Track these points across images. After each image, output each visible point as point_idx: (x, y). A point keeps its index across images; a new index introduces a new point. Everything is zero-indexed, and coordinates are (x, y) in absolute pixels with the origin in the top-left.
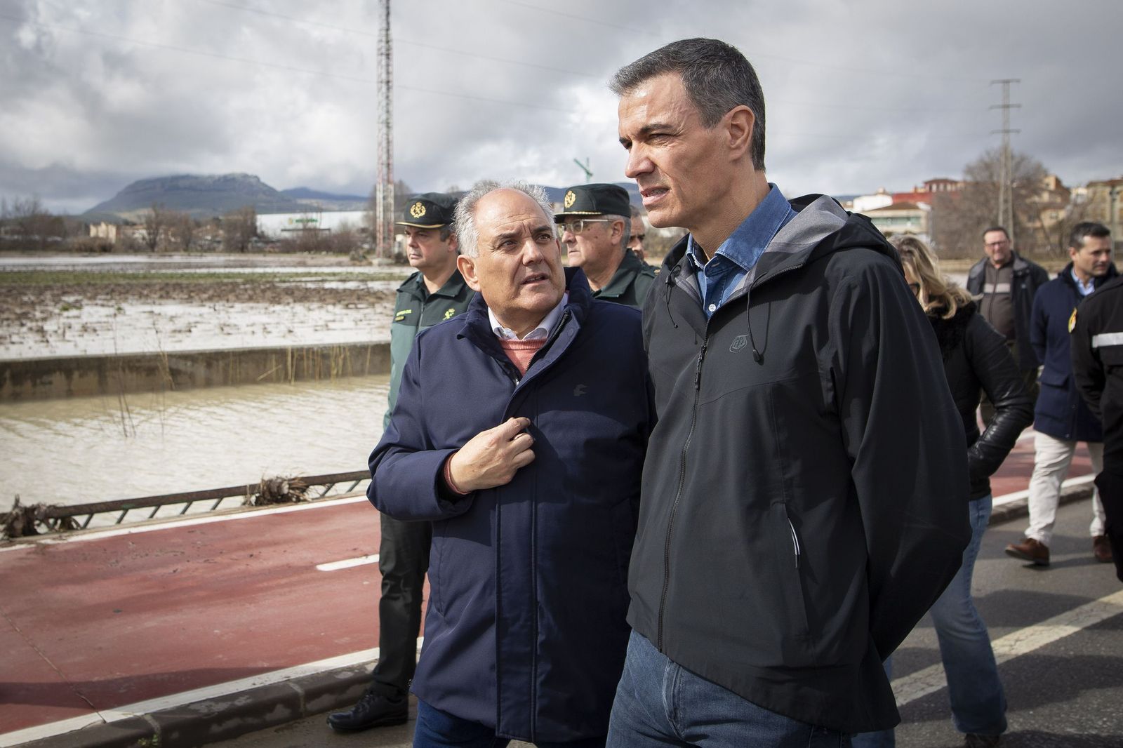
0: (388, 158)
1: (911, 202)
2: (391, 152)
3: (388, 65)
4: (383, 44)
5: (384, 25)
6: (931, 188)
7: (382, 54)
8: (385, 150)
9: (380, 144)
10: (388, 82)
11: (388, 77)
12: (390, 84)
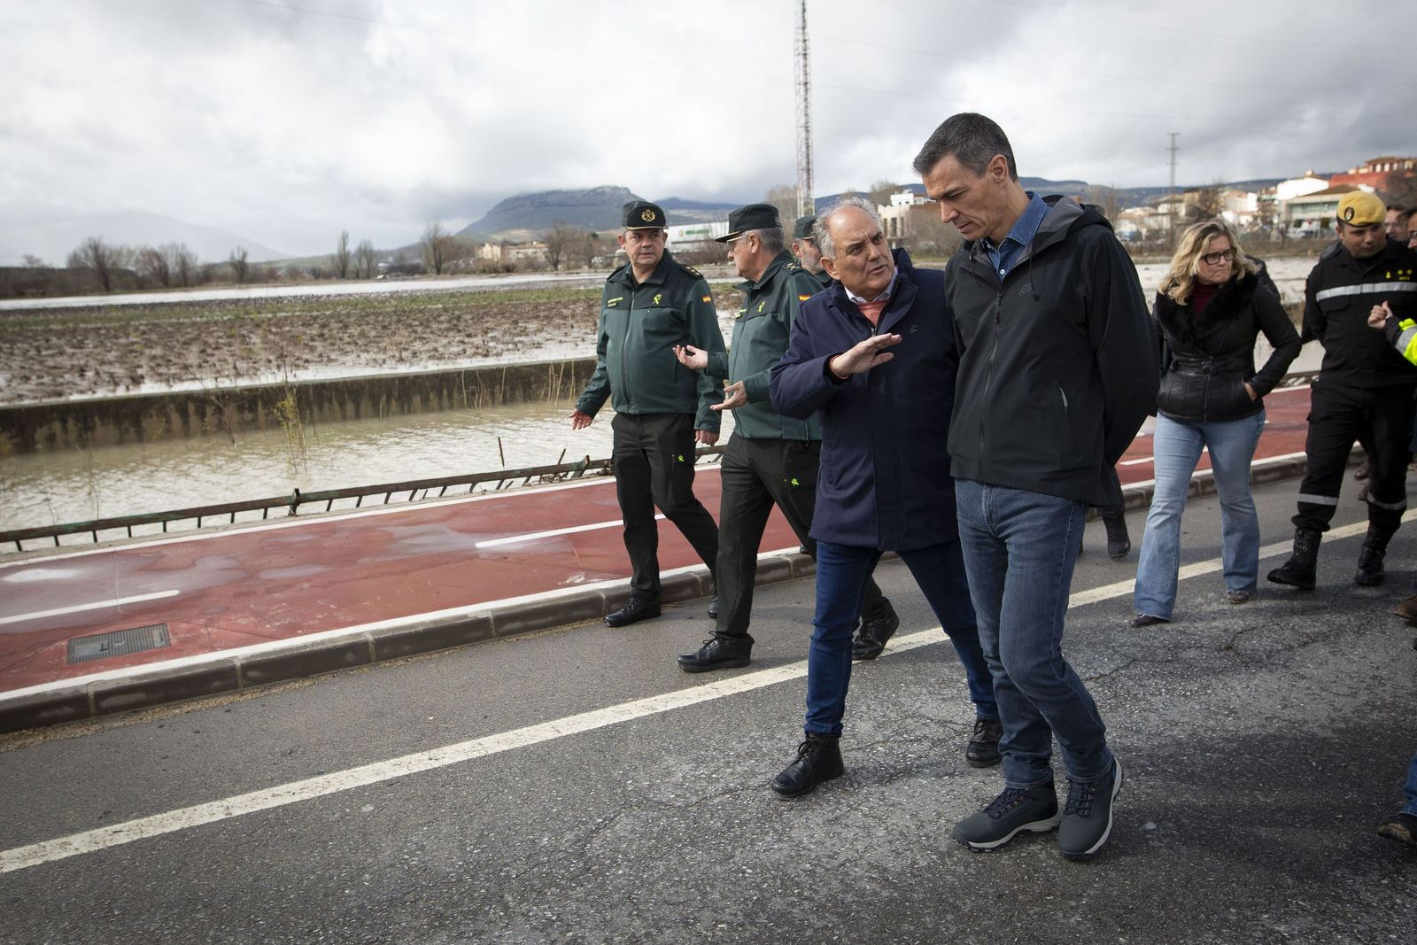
0: (808, 163)
1: (1352, 184)
2: (810, 157)
3: (805, 66)
4: (801, 44)
5: (801, 23)
6: (1374, 169)
7: (799, 54)
8: (804, 155)
9: (799, 150)
10: (806, 84)
11: (806, 78)
12: (808, 86)
